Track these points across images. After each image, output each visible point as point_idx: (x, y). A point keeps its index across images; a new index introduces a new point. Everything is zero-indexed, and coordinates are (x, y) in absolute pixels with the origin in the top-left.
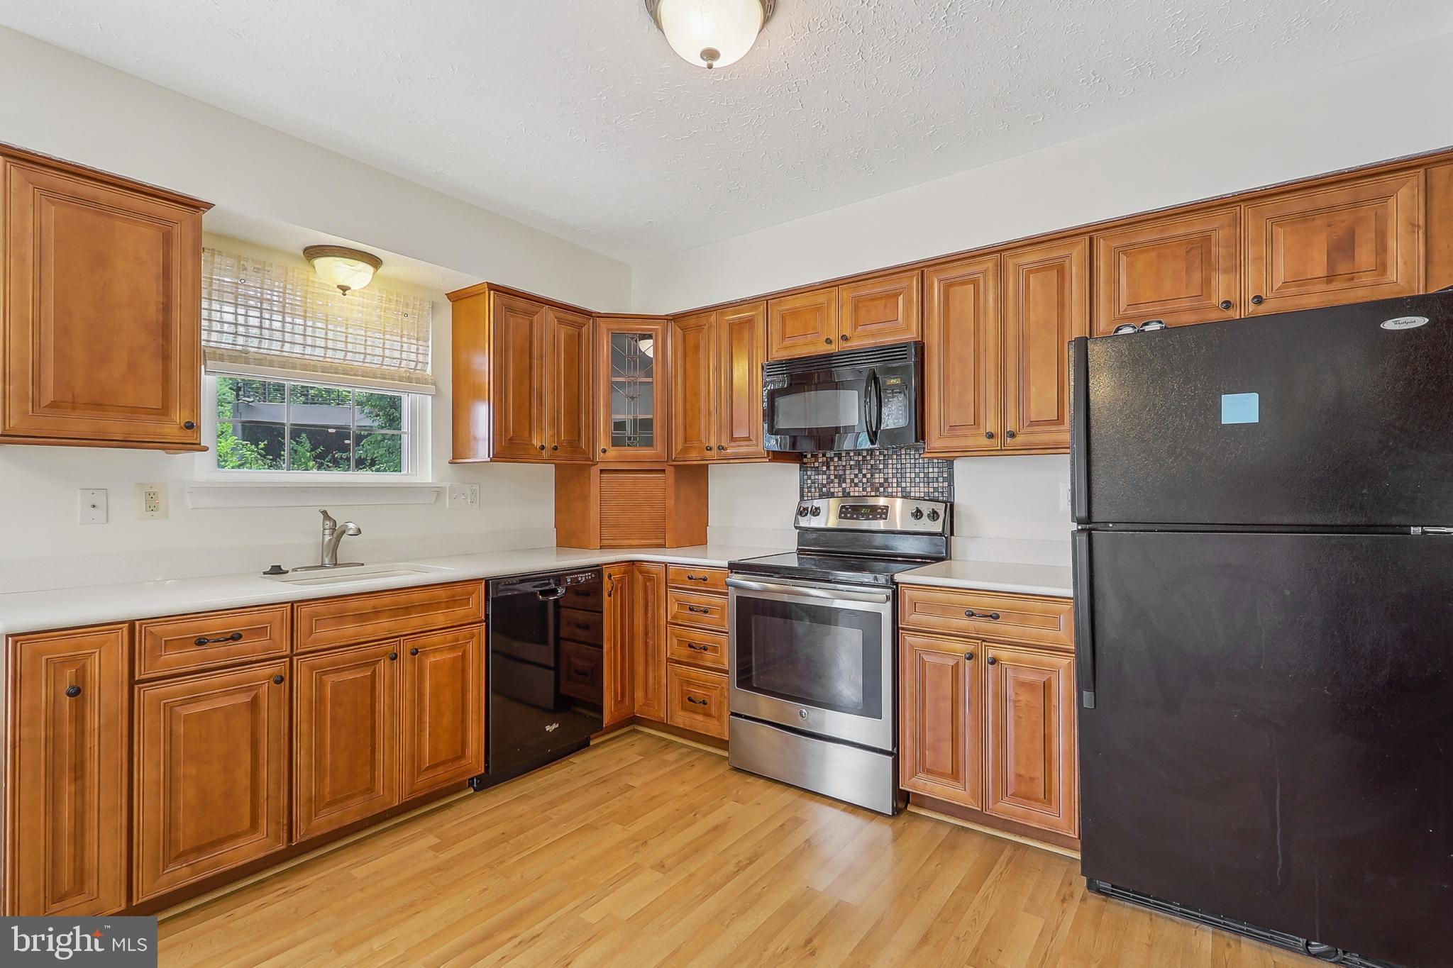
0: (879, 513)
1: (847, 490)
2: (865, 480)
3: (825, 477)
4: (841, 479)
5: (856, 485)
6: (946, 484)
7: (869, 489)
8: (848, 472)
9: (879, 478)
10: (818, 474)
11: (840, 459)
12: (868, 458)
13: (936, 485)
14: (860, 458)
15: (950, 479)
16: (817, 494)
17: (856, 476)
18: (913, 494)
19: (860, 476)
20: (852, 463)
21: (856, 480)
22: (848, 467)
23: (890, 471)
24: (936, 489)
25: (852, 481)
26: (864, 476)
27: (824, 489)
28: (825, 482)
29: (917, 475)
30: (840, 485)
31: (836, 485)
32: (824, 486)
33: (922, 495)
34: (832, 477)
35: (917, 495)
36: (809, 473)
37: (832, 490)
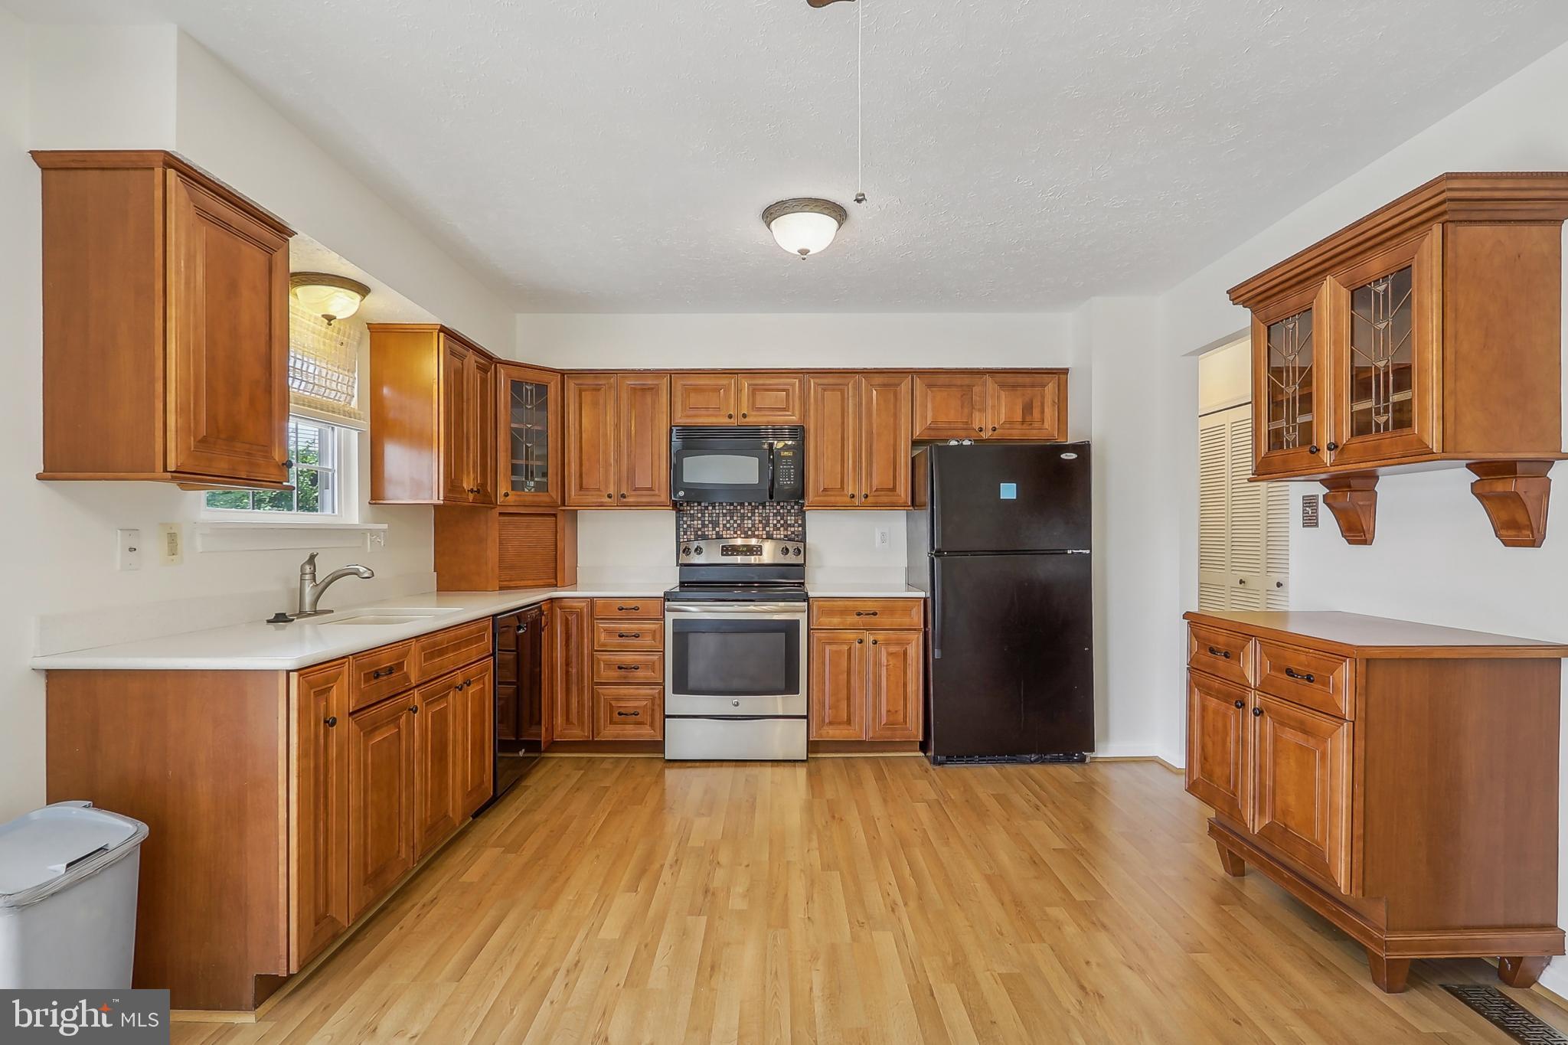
0: (755, 551)
1: (721, 533)
2: (735, 525)
3: (700, 522)
4: (715, 524)
5: (728, 529)
6: (800, 529)
7: (739, 533)
8: (721, 519)
9: (748, 523)
10: (693, 521)
11: (714, 507)
12: (739, 508)
13: (792, 529)
14: (732, 507)
15: (803, 525)
16: (692, 537)
17: (728, 522)
18: (775, 536)
19: (732, 522)
20: (724, 511)
21: (728, 525)
22: (721, 515)
23: (757, 518)
24: (793, 533)
25: (724, 525)
26: (735, 522)
27: (700, 533)
28: (700, 526)
29: (778, 522)
30: (714, 529)
31: (711, 529)
32: (700, 529)
33: (782, 536)
34: (707, 523)
35: (779, 536)
36: (685, 519)
37: (706, 533)
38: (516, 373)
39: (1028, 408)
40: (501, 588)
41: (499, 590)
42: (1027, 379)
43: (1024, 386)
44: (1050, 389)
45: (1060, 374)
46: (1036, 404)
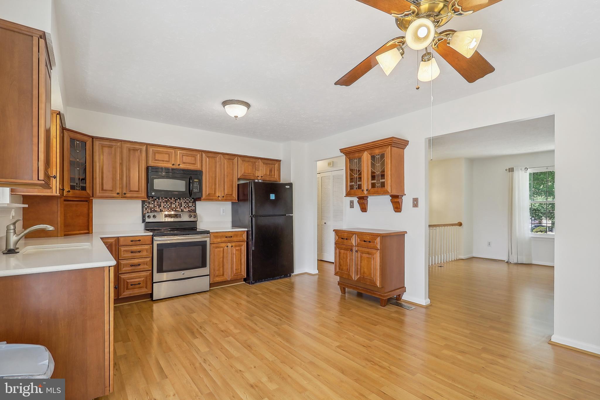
0: (178, 216)
1: (162, 210)
2: (168, 206)
3: (153, 205)
4: (160, 206)
5: (165, 208)
6: (194, 208)
7: (170, 209)
8: (162, 204)
9: (173, 206)
10: (150, 204)
11: (159, 199)
12: (170, 200)
13: (191, 208)
14: (167, 199)
15: (195, 207)
16: (149, 211)
17: (165, 205)
18: (184, 211)
19: (167, 205)
20: (164, 201)
21: (165, 206)
22: (162, 202)
23: (177, 204)
24: (191, 209)
25: (164, 206)
26: (168, 205)
27: (153, 209)
28: (153, 207)
29: (186, 205)
30: (159, 208)
31: (157, 208)
32: (153, 208)
33: (187, 211)
34: (156, 205)
35: (186, 211)
36: (146, 204)
37: (156, 209)
38: (72, 135)
39: (271, 171)
40: (65, 235)
41: (64, 236)
42: (270, 162)
43: (270, 164)
44: (276, 166)
45: (279, 161)
46: (273, 170)
